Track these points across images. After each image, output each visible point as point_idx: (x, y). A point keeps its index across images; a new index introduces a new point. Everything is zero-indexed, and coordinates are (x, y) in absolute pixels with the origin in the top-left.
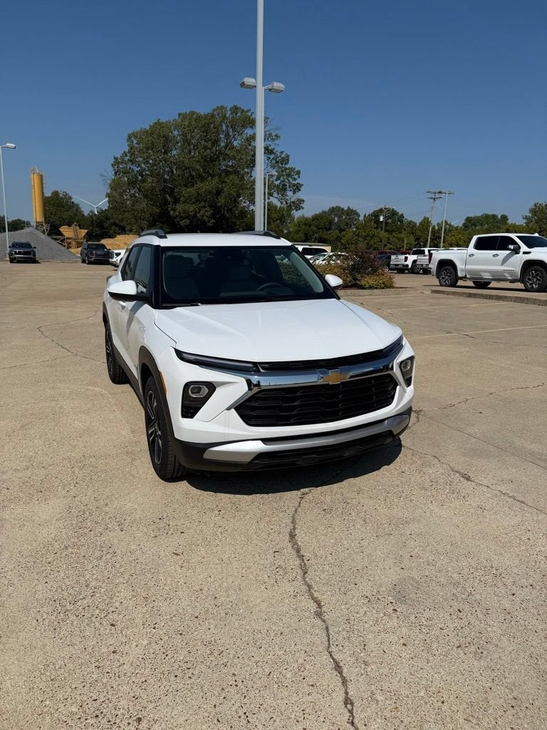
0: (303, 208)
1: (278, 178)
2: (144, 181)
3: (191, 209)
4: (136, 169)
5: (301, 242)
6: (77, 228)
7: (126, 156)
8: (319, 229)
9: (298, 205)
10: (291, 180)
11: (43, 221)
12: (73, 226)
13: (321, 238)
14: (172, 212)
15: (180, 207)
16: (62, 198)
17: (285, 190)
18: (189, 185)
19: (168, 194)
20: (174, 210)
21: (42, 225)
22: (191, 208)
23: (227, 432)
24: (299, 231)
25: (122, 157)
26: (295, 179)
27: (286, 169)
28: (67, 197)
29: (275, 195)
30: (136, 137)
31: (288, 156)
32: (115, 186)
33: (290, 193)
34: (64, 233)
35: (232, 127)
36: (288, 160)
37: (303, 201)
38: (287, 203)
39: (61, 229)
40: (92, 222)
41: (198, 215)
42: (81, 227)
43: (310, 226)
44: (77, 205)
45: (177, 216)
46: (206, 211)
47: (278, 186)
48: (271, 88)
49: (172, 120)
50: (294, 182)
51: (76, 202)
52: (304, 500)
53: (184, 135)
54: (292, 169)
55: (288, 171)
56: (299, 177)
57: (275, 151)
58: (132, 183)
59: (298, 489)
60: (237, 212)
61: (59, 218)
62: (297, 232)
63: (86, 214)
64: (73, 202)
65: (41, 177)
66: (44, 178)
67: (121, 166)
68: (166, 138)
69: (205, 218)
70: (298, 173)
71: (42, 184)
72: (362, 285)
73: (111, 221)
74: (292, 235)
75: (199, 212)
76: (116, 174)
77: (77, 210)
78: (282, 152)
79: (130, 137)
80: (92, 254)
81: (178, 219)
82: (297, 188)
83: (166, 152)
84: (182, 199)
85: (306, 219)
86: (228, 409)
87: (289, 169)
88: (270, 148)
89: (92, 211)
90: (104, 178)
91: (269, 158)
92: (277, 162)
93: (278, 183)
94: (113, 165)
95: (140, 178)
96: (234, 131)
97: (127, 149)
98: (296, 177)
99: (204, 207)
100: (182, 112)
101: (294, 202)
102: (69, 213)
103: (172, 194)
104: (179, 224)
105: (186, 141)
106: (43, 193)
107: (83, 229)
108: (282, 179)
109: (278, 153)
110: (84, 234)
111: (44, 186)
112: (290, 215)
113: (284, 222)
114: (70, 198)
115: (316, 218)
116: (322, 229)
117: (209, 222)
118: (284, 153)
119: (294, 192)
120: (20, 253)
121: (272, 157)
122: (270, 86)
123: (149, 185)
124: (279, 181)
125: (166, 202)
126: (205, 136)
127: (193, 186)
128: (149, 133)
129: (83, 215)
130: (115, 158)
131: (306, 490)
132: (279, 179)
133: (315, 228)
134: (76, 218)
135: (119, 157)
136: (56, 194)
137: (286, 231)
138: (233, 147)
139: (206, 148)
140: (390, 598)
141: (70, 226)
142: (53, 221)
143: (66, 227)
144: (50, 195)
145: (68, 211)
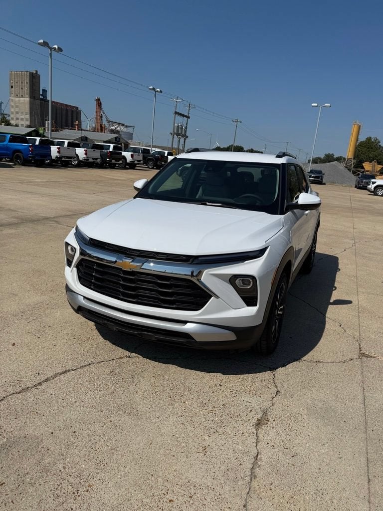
6: (376, 164)
11: (353, 158)
12: (373, 162)
16: (373, 142)
21: (351, 160)
28: (377, 141)
34: (365, 167)
39: (364, 164)
42: (379, 163)
52: (119, 360)
61: (367, 156)
64: (380, 145)
65: (359, 127)
66: (361, 127)
71: (359, 132)
80: (362, 182)
102: (375, 153)
106: (357, 138)
107: (380, 165)
110: (379, 169)
111: (360, 133)
114: (379, 142)
120: (313, 177)
131: (135, 355)
136: (369, 139)
140: (5, 440)
141: (370, 162)
142: (360, 158)
143: (368, 162)
144: (364, 139)
145: (375, 151)
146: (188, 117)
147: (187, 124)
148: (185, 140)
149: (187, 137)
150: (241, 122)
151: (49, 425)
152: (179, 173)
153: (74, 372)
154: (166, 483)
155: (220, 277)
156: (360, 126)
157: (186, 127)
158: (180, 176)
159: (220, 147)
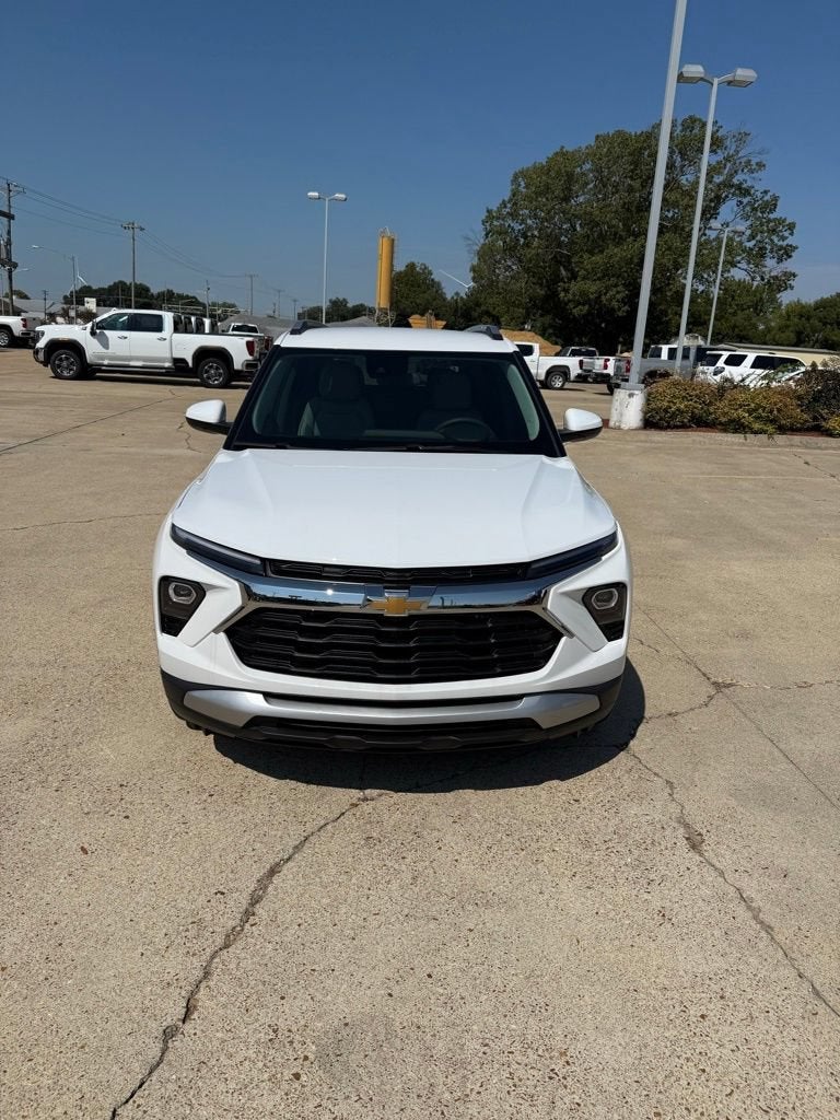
0: (792, 288)
1: (752, 237)
2: (527, 245)
3: (594, 288)
4: (517, 227)
5: (788, 345)
6: (433, 318)
7: (505, 207)
8: (825, 324)
9: (782, 283)
10: (775, 239)
11: (388, 307)
12: (427, 315)
13: (826, 340)
14: (562, 294)
15: (574, 287)
16: (418, 273)
17: (763, 256)
18: (597, 251)
19: (564, 267)
20: (566, 291)
21: (386, 313)
22: (592, 288)
23: (211, 670)
24: (787, 327)
25: (499, 209)
26: (784, 238)
27: (769, 221)
28: (427, 272)
29: (744, 265)
30: (524, 177)
31: (776, 199)
32: (485, 254)
33: (770, 262)
34: (414, 326)
35: (680, 153)
36: (775, 205)
37: (794, 275)
38: (763, 279)
39: (410, 321)
40: (456, 311)
41: (603, 298)
42: (438, 317)
43: (808, 319)
44: (439, 284)
45: (569, 301)
46: (618, 292)
47: (751, 249)
48: (731, 79)
49: (584, 147)
50: (781, 243)
51: (436, 280)
52: (354, 810)
53: (599, 170)
54: (781, 221)
55: (771, 224)
56: (792, 234)
57: (752, 192)
58: (510, 249)
59: (361, 788)
60: (669, 294)
61: (412, 303)
62: (782, 329)
63: (449, 297)
64: (433, 280)
65: (392, 243)
66: (396, 242)
67: (495, 223)
68: (570, 177)
69: (615, 304)
70: (791, 227)
71: (392, 252)
72: (828, 430)
73: (483, 308)
74: (773, 333)
75: (605, 294)
76: (487, 235)
77: (437, 291)
78: (766, 192)
79: (516, 177)
81: (571, 305)
82: (786, 253)
83: (566, 199)
84: (582, 273)
85: (803, 307)
86: (216, 631)
87: (775, 219)
88: (744, 186)
89: (457, 294)
90: (470, 242)
91: (741, 202)
92: (754, 209)
93: (750, 244)
94: (484, 222)
95: (522, 241)
96: (683, 159)
97: (507, 196)
98: (786, 234)
99: (616, 286)
100: (599, 133)
101: (776, 278)
102: (426, 296)
103: (568, 264)
104: (571, 313)
105: (602, 182)
106: (392, 265)
108: (758, 238)
109: (759, 194)
111: (395, 255)
112: (773, 300)
113: (761, 310)
114: (430, 273)
115: (822, 305)
116: (831, 324)
117: (620, 309)
118: (769, 194)
119: (780, 260)
121: (745, 200)
122: (729, 77)
123: (533, 252)
124: (753, 242)
125: (557, 278)
126: (632, 171)
127: (602, 252)
128: (545, 170)
129: (445, 299)
130: (488, 211)
131: (374, 792)
132: (754, 239)
133: (817, 323)
134: (434, 303)
135: (495, 209)
136: (411, 266)
137: (762, 327)
138: (679, 187)
139: (631, 190)
140: (314, 1047)
141: (422, 315)
142: (401, 307)
143: (417, 316)
144: (403, 269)
145: (425, 292)
146: (10, 217)
147: (9, 233)
148: (10, 272)
149: (15, 265)
150: (142, 229)
151: (366, 982)
152: (41, 356)
153: (290, 864)
154: (669, 994)
155: (568, 594)
156: (393, 240)
157: (9, 240)
158: (45, 363)
159: (89, 287)
